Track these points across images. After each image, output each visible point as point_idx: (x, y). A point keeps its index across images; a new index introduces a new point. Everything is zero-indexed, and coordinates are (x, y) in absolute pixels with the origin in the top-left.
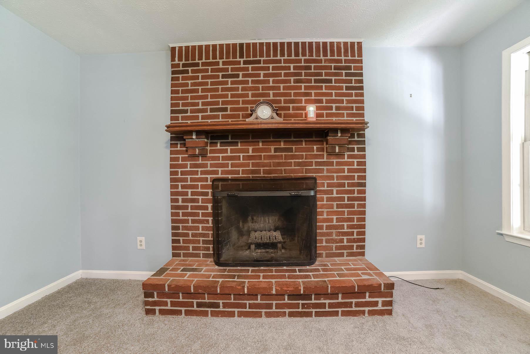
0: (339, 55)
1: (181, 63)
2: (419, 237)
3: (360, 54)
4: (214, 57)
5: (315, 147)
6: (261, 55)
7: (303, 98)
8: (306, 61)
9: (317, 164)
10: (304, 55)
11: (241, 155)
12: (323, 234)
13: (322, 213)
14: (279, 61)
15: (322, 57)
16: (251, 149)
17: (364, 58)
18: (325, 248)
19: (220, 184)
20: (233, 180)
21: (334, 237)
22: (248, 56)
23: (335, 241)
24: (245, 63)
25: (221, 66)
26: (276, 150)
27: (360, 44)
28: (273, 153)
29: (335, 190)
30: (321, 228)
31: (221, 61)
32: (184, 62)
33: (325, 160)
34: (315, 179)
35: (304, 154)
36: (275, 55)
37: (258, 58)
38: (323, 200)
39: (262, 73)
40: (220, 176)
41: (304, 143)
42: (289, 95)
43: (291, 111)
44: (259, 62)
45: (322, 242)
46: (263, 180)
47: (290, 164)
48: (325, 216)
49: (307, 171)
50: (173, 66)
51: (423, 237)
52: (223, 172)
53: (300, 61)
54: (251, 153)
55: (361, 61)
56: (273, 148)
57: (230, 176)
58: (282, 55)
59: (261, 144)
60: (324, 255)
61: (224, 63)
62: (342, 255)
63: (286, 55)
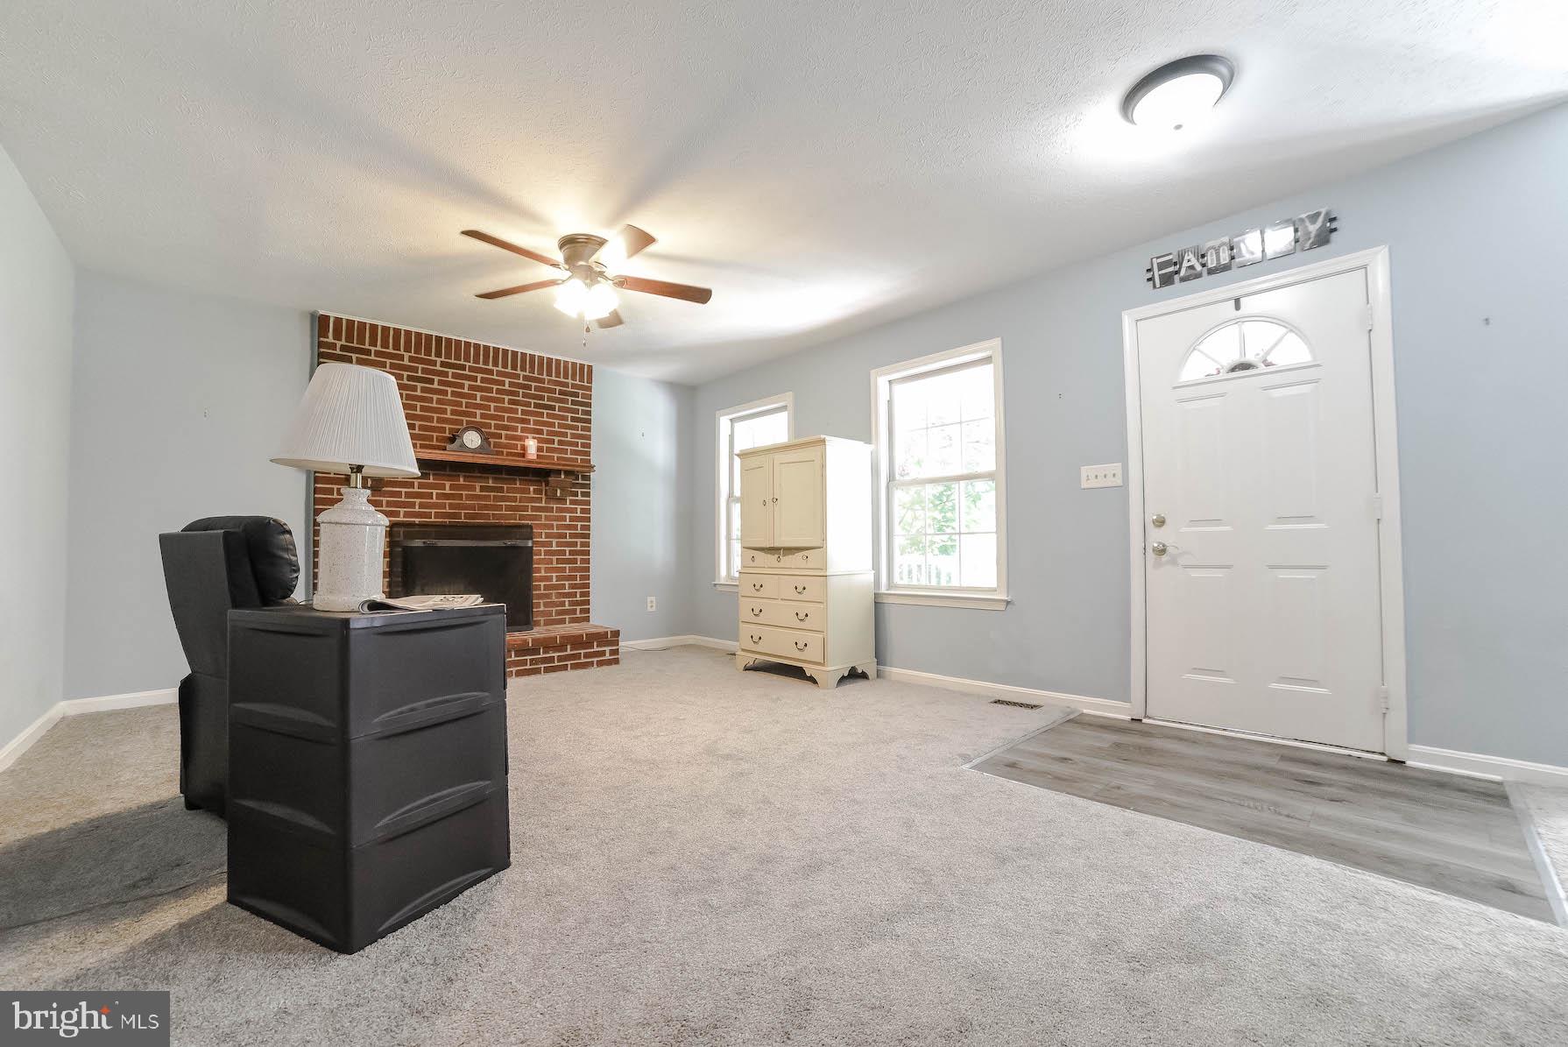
0: (566, 377)
1: (339, 344)
2: (649, 599)
3: (590, 381)
4: (397, 347)
5: (532, 488)
6: (467, 359)
7: (520, 426)
8: (525, 378)
9: (534, 509)
10: (523, 369)
11: (435, 492)
12: (540, 596)
13: (539, 570)
14: (491, 372)
15: (545, 376)
16: (448, 484)
17: (594, 385)
18: (543, 614)
19: (402, 530)
20: (421, 525)
21: (554, 599)
22: (448, 356)
23: (553, 604)
24: (443, 364)
25: (406, 362)
26: (482, 489)
27: (590, 367)
28: (478, 492)
29: (554, 541)
30: (538, 588)
31: (406, 355)
32: (343, 342)
33: (543, 505)
34: (531, 527)
35: (518, 495)
36: (486, 362)
37: (462, 362)
38: (540, 555)
39: (467, 383)
40: (401, 519)
41: (518, 483)
42: (502, 418)
43: (503, 440)
44: (463, 367)
45: (540, 606)
46: (466, 526)
47: (500, 508)
48: (543, 574)
49: (522, 517)
50: (320, 344)
51: (653, 599)
52: (407, 515)
53: (518, 376)
54: (447, 491)
55: (590, 389)
56: (478, 485)
57: (417, 520)
58: (496, 364)
59: (461, 479)
60: (542, 623)
61: (411, 359)
62: (563, 621)
63: (500, 366)
